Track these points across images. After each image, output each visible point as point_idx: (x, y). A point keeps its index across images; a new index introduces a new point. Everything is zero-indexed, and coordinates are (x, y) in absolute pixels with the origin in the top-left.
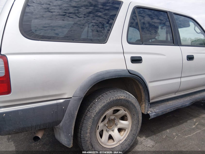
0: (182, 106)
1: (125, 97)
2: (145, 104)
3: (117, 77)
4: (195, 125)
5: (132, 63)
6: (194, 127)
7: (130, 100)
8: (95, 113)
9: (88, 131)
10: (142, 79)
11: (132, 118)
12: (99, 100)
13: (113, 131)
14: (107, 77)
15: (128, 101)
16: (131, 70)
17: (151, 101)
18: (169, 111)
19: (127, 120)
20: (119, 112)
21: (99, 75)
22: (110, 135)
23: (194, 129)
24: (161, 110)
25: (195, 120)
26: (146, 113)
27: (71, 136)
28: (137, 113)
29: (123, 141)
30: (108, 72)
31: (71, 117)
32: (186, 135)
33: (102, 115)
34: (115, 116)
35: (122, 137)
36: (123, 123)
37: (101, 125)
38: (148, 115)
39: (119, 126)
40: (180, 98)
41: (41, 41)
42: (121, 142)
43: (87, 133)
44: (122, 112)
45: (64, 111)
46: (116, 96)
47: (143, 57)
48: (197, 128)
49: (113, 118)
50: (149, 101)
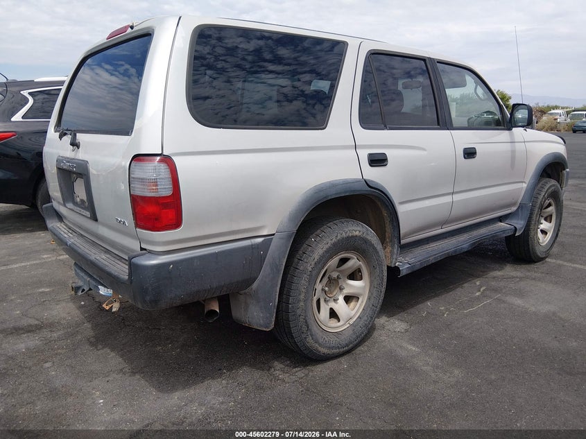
0: (455, 251)
1: (361, 233)
2: (393, 246)
3: (347, 194)
4: (479, 291)
5: (371, 166)
6: (477, 294)
7: (369, 238)
8: (313, 263)
9: (302, 297)
10: (388, 198)
11: (371, 274)
12: (318, 239)
13: (335, 300)
14: (332, 194)
15: (366, 241)
16: (369, 180)
17: (403, 242)
18: (433, 261)
19: (361, 279)
20: (347, 263)
21: (319, 190)
22: (331, 309)
23: (478, 298)
24: (420, 259)
25: (478, 283)
26: (393, 266)
27: (274, 306)
28: (380, 265)
29: (354, 320)
30: (333, 185)
31: (275, 270)
32: (464, 308)
33: (323, 268)
34: (340, 271)
35: (353, 312)
36: (355, 286)
37: (319, 287)
38: (397, 269)
39: (346, 291)
40: (449, 236)
41: (223, 128)
42: (351, 322)
43: (299, 301)
44: (354, 262)
45: (262, 259)
46: (346, 230)
47: (389, 153)
48: (484, 295)
49: (336, 277)
50: (400, 242)
